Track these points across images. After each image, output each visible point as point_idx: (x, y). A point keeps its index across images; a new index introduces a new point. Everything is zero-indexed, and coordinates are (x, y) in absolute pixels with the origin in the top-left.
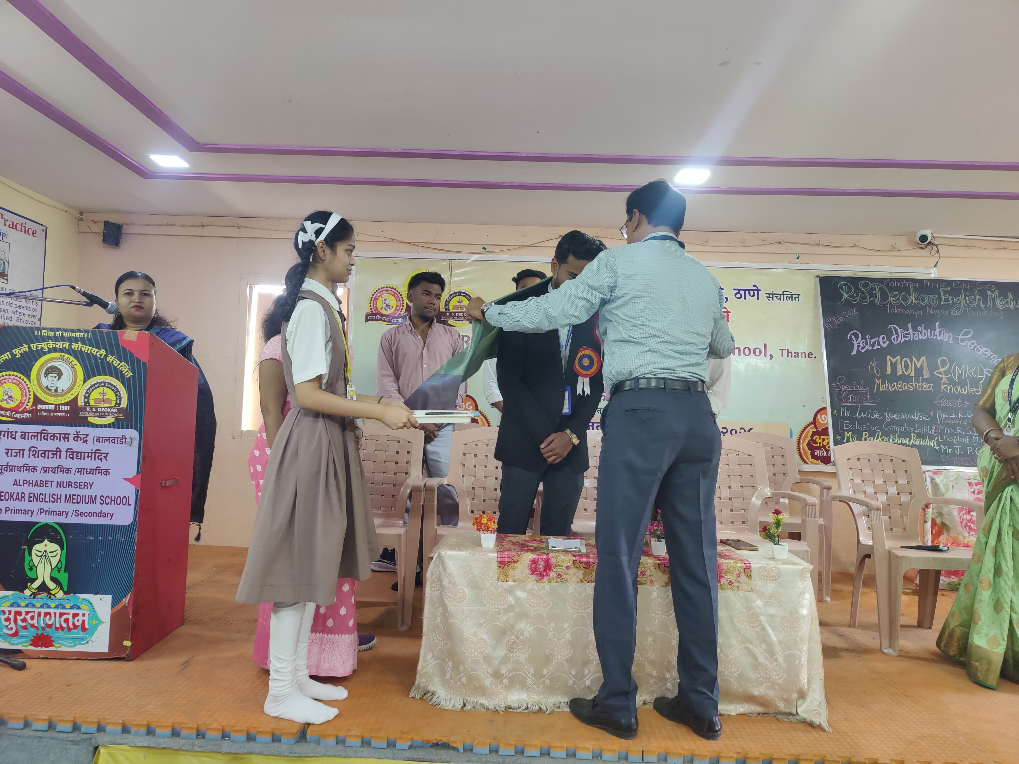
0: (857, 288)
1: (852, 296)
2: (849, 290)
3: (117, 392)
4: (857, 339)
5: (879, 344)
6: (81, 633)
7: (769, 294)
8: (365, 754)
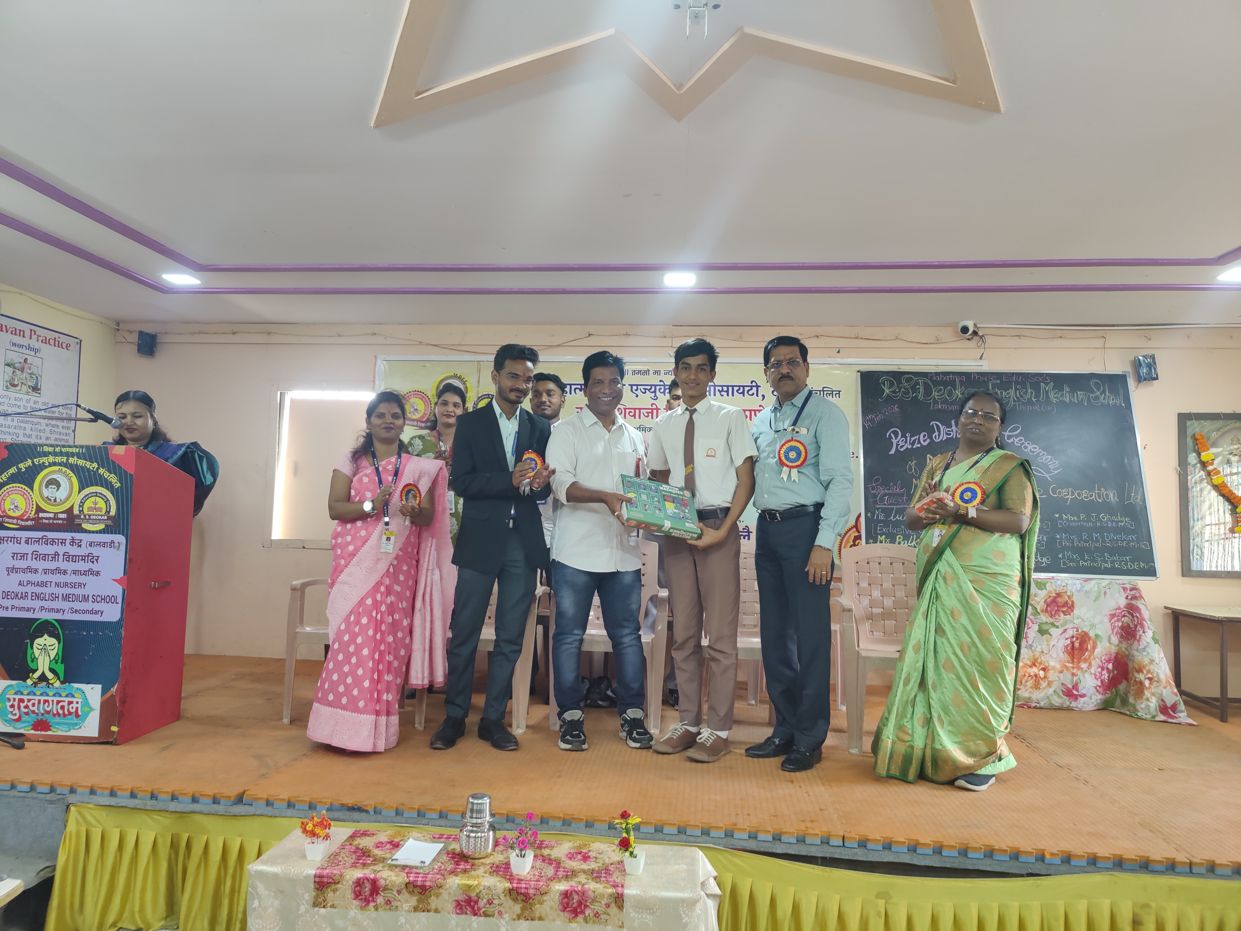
0: (899, 382)
1: (894, 392)
2: (891, 385)
3: (107, 501)
4: (896, 438)
5: (919, 442)
6: (75, 719)
8: (289, 814)
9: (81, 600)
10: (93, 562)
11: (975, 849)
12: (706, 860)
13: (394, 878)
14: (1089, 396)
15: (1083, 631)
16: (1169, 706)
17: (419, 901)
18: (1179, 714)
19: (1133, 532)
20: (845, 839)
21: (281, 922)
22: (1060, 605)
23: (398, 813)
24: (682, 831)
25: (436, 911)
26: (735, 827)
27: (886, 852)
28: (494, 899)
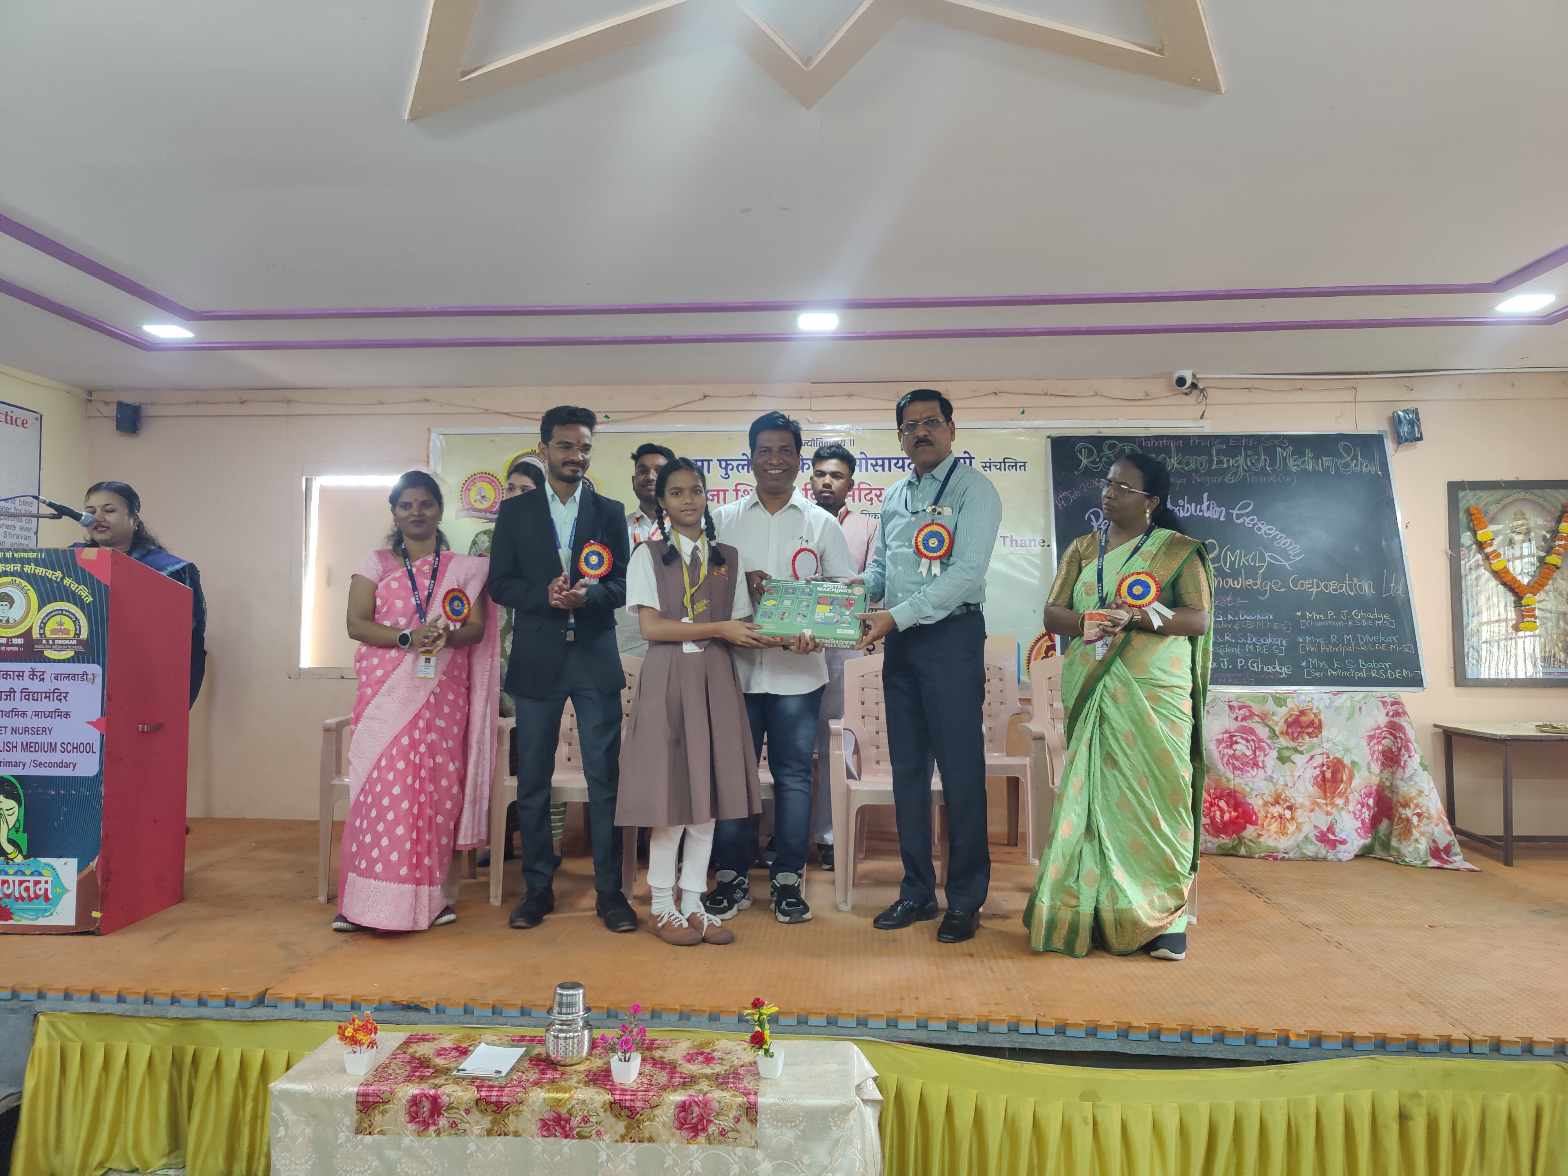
0: (1100, 450)
1: (1094, 462)
2: (1090, 453)
3: (76, 621)
4: (1097, 520)
6: (43, 903)
7: (985, 463)
8: (325, 1017)
9: (46, 750)
10: (60, 700)
11: (1202, 1032)
12: (863, 1057)
13: (460, 1094)
14: (1337, 463)
15: (1335, 758)
16: (1442, 847)
17: (493, 1122)
18: (1453, 858)
19: (1394, 632)
20: (1039, 1025)
21: (314, 1156)
22: (1303, 725)
23: (467, 1010)
24: (832, 1022)
25: (516, 1134)
26: (899, 1014)
27: (1090, 1039)
28: (591, 1116)
